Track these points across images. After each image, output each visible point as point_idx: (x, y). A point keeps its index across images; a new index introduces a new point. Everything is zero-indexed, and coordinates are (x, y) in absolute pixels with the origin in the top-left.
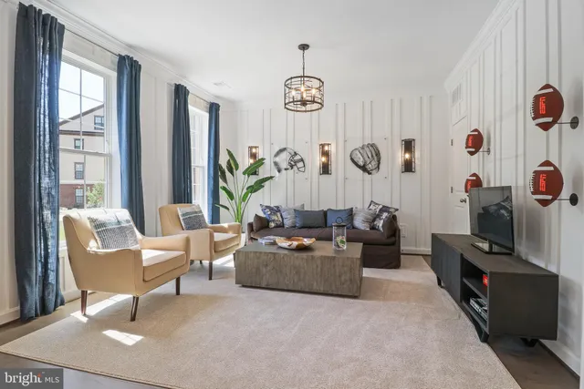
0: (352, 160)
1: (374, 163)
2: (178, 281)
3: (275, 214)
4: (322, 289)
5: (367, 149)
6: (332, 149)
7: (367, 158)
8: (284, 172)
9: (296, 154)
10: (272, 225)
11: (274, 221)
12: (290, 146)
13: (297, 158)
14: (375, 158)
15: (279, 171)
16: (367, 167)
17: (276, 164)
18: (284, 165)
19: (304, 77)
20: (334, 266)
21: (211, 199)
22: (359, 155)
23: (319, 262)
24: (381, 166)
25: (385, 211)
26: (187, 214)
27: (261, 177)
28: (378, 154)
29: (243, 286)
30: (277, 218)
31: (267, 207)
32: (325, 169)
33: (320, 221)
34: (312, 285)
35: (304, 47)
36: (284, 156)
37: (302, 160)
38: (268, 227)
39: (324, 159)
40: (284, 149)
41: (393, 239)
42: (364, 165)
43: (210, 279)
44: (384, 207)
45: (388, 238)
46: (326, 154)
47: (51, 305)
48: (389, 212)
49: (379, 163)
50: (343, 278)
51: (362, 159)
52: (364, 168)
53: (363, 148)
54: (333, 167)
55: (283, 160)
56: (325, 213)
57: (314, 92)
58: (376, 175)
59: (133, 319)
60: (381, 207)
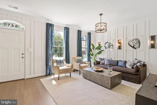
0: (129, 44)
1: (138, 45)
2: (70, 73)
3: (102, 60)
4: (100, 84)
5: (135, 41)
6: (122, 41)
7: (134, 44)
8: (107, 48)
9: (110, 43)
10: (101, 63)
11: (101, 62)
12: (109, 41)
13: (111, 44)
14: (138, 43)
15: (106, 48)
16: (135, 47)
17: (105, 46)
18: (107, 47)
19: (101, 23)
20: (103, 78)
21: (88, 56)
22: (132, 43)
23: (100, 76)
24: (140, 46)
25: (139, 63)
26: (77, 59)
27: (101, 50)
28: (139, 42)
29: (84, 78)
30: (103, 62)
31: (100, 58)
32: (120, 48)
33: (115, 64)
34: (98, 82)
35: (101, 15)
36: (107, 44)
37: (112, 45)
38: (100, 64)
39: (119, 45)
40: (107, 42)
41: (137, 73)
42: (133, 46)
43: (80, 75)
44: (139, 61)
45: (135, 72)
46: (120, 43)
47: (51, 74)
48: (140, 63)
49: (140, 45)
50: (106, 82)
51: (133, 44)
52: (133, 47)
53: (133, 40)
54: (122, 47)
55: (107, 45)
56: (118, 62)
57: (104, 26)
58: (138, 49)
59: (59, 79)
60: (138, 61)
